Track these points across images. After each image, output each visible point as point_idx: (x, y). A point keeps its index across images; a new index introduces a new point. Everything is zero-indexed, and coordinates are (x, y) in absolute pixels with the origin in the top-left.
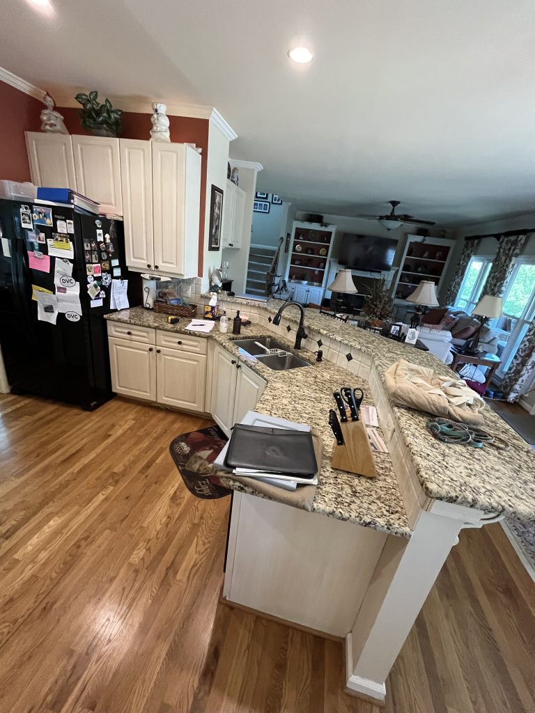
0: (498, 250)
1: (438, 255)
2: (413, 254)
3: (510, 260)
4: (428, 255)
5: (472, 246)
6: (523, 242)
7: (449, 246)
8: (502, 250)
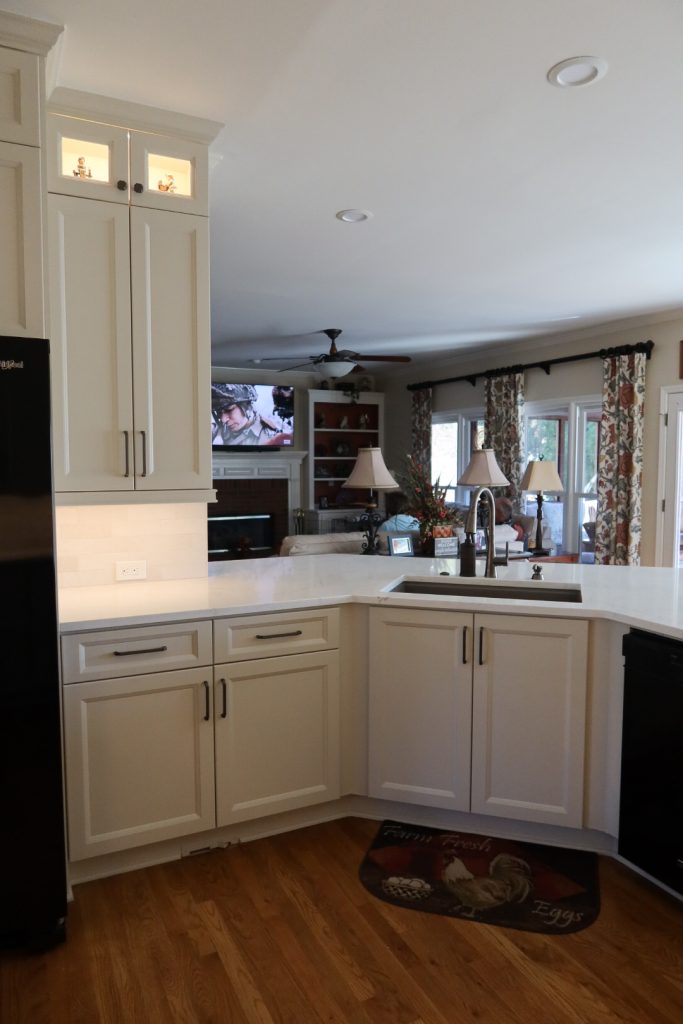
0: (486, 399)
1: (362, 420)
2: (324, 423)
3: (516, 411)
4: (349, 423)
5: (427, 397)
6: (522, 382)
7: (376, 403)
8: (493, 399)
